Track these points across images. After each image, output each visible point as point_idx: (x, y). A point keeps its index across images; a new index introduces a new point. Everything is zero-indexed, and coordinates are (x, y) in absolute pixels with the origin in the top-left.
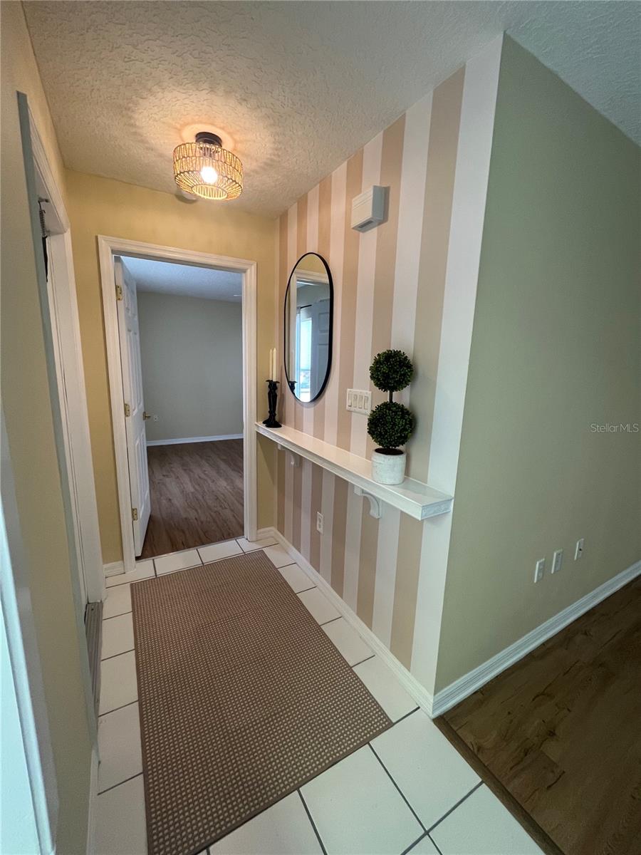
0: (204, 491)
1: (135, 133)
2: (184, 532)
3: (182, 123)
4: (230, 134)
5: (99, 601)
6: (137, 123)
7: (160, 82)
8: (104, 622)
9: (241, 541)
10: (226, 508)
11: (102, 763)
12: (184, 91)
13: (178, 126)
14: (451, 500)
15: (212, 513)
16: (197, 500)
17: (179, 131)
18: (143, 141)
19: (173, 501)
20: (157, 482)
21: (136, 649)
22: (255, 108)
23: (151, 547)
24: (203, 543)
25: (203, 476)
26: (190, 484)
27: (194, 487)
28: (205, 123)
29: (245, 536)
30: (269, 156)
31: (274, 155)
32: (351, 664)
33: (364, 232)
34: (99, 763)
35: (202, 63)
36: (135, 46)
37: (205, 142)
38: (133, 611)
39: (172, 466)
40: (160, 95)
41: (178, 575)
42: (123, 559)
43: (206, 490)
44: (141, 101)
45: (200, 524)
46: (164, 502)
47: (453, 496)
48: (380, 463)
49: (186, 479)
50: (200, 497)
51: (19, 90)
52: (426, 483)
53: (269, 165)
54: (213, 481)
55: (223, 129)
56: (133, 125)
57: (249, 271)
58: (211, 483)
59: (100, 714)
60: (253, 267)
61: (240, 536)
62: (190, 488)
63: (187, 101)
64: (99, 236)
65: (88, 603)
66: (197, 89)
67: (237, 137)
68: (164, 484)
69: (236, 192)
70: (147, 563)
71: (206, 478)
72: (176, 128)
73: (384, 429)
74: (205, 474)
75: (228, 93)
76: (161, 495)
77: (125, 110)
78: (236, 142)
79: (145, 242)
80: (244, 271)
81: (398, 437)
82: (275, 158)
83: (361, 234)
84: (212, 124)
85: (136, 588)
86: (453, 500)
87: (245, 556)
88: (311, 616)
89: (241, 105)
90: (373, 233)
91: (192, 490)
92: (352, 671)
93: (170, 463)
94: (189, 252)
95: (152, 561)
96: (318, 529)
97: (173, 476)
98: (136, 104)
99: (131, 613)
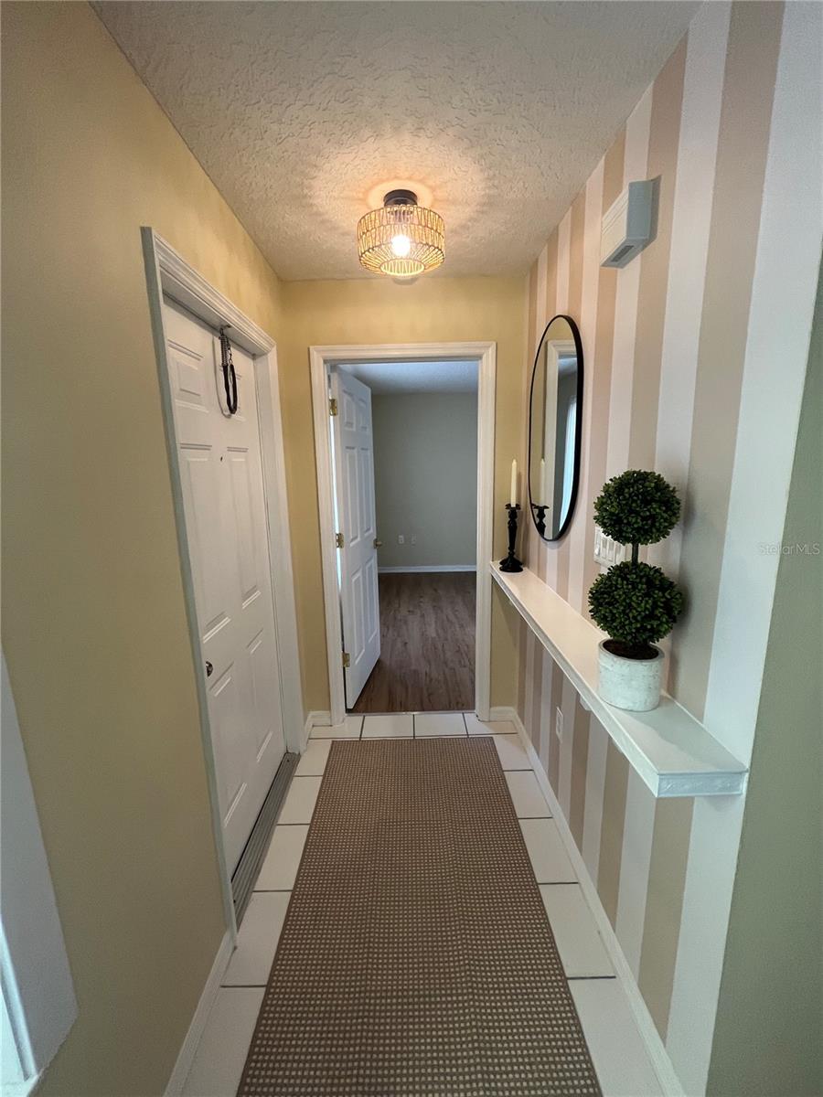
0: (446, 639)
1: (323, 222)
2: (407, 688)
3: (363, 190)
4: (422, 181)
5: (297, 753)
6: (321, 210)
7: (320, 152)
8: (295, 779)
9: (470, 717)
10: (465, 666)
11: (237, 950)
12: (349, 150)
13: (361, 196)
14: (741, 773)
15: (447, 670)
16: (435, 648)
17: (364, 200)
18: (335, 228)
19: (408, 646)
20: (399, 618)
21: (311, 825)
22: (439, 134)
23: (367, 702)
24: (423, 708)
25: (452, 617)
26: (434, 626)
27: (437, 631)
28: (388, 180)
29: (477, 711)
30: (483, 193)
31: (489, 188)
32: (568, 973)
33: (622, 266)
34: (235, 948)
35: (352, 104)
36: (280, 122)
37: (398, 203)
38: (324, 776)
39: (422, 600)
40: (327, 167)
41: (382, 743)
42: (330, 709)
43: (449, 638)
44: (312, 182)
45: (428, 679)
46: (399, 645)
47: (747, 765)
48: (607, 669)
49: (431, 618)
50: (440, 647)
51: (143, 225)
52: (701, 721)
53: (489, 204)
54: (462, 626)
55: (410, 178)
56: (318, 214)
57: (484, 356)
58: (458, 629)
59: (255, 889)
60: (490, 350)
61: (469, 709)
62: (432, 632)
63: (357, 161)
64: (311, 348)
65: (287, 752)
66: (362, 142)
67: (431, 183)
68: (406, 622)
69: (435, 260)
70: (357, 719)
71: (454, 620)
72: (360, 199)
73: (611, 611)
74: (456, 615)
75: (397, 129)
76: (398, 636)
77: (301, 200)
78: (433, 189)
79: (357, 344)
80: (479, 357)
81: (636, 628)
82: (491, 192)
83: (619, 270)
84: (396, 178)
85: (337, 747)
86: (747, 775)
87: (468, 741)
88: (529, 862)
89: (420, 137)
90: (634, 266)
91: (434, 635)
92: (566, 987)
93: (421, 597)
94: (406, 345)
95: (362, 718)
96: (557, 732)
97: (419, 612)
98: (310, 187)
99: (321, 778)
